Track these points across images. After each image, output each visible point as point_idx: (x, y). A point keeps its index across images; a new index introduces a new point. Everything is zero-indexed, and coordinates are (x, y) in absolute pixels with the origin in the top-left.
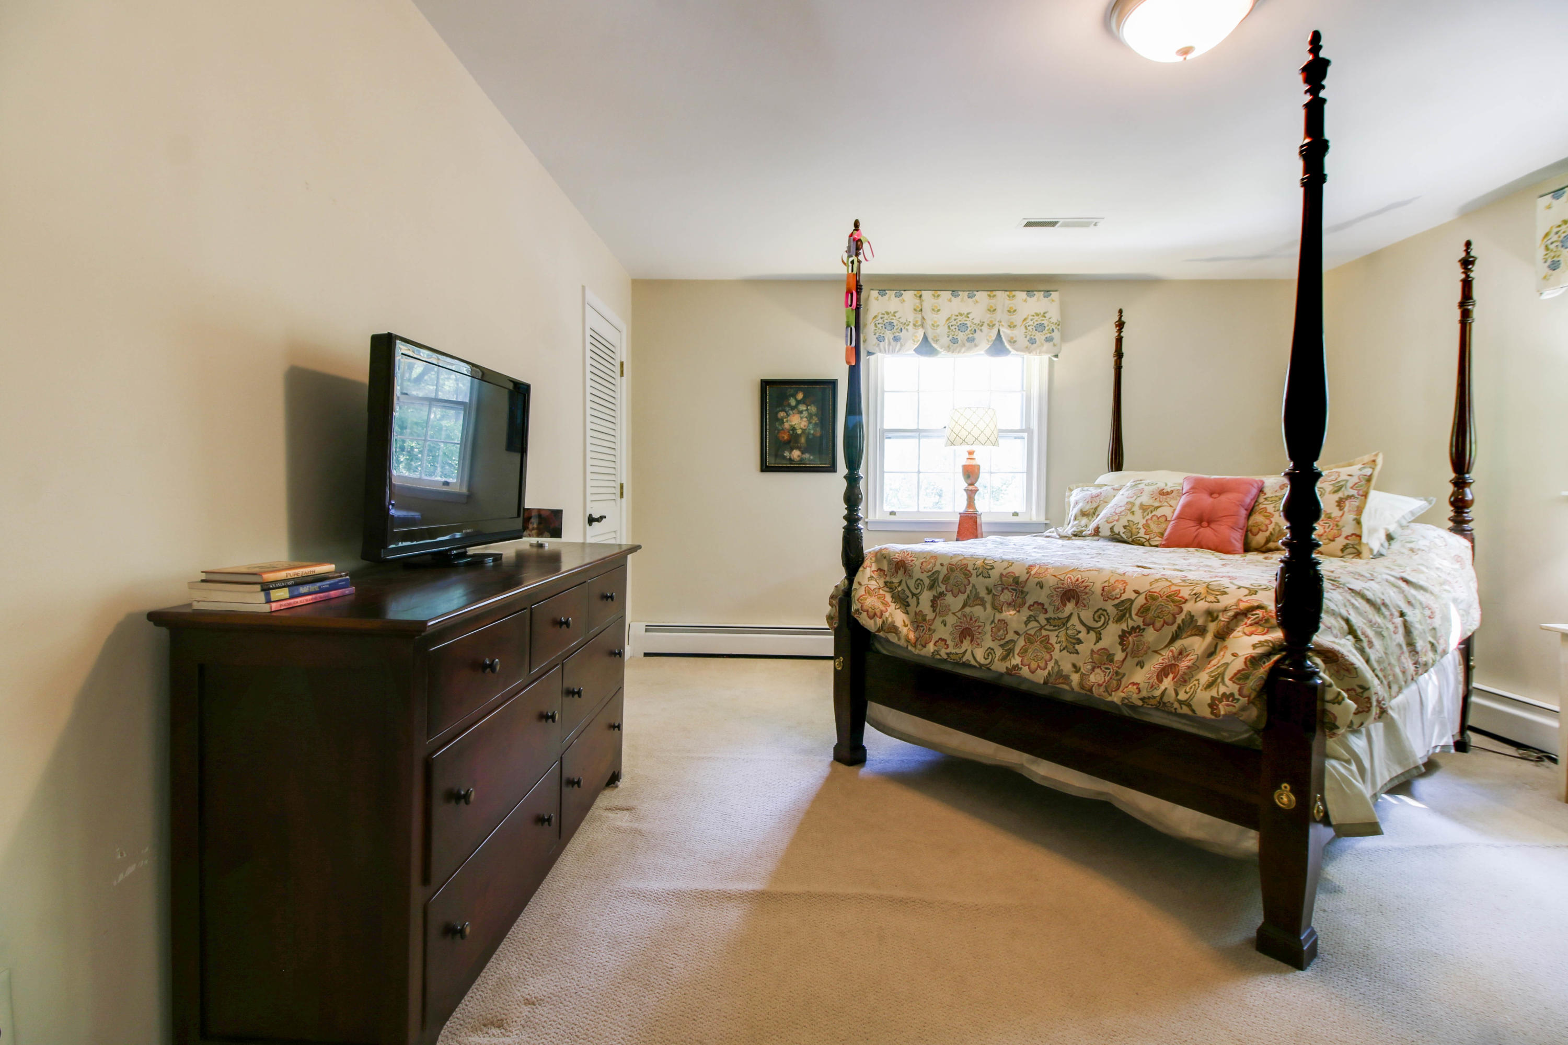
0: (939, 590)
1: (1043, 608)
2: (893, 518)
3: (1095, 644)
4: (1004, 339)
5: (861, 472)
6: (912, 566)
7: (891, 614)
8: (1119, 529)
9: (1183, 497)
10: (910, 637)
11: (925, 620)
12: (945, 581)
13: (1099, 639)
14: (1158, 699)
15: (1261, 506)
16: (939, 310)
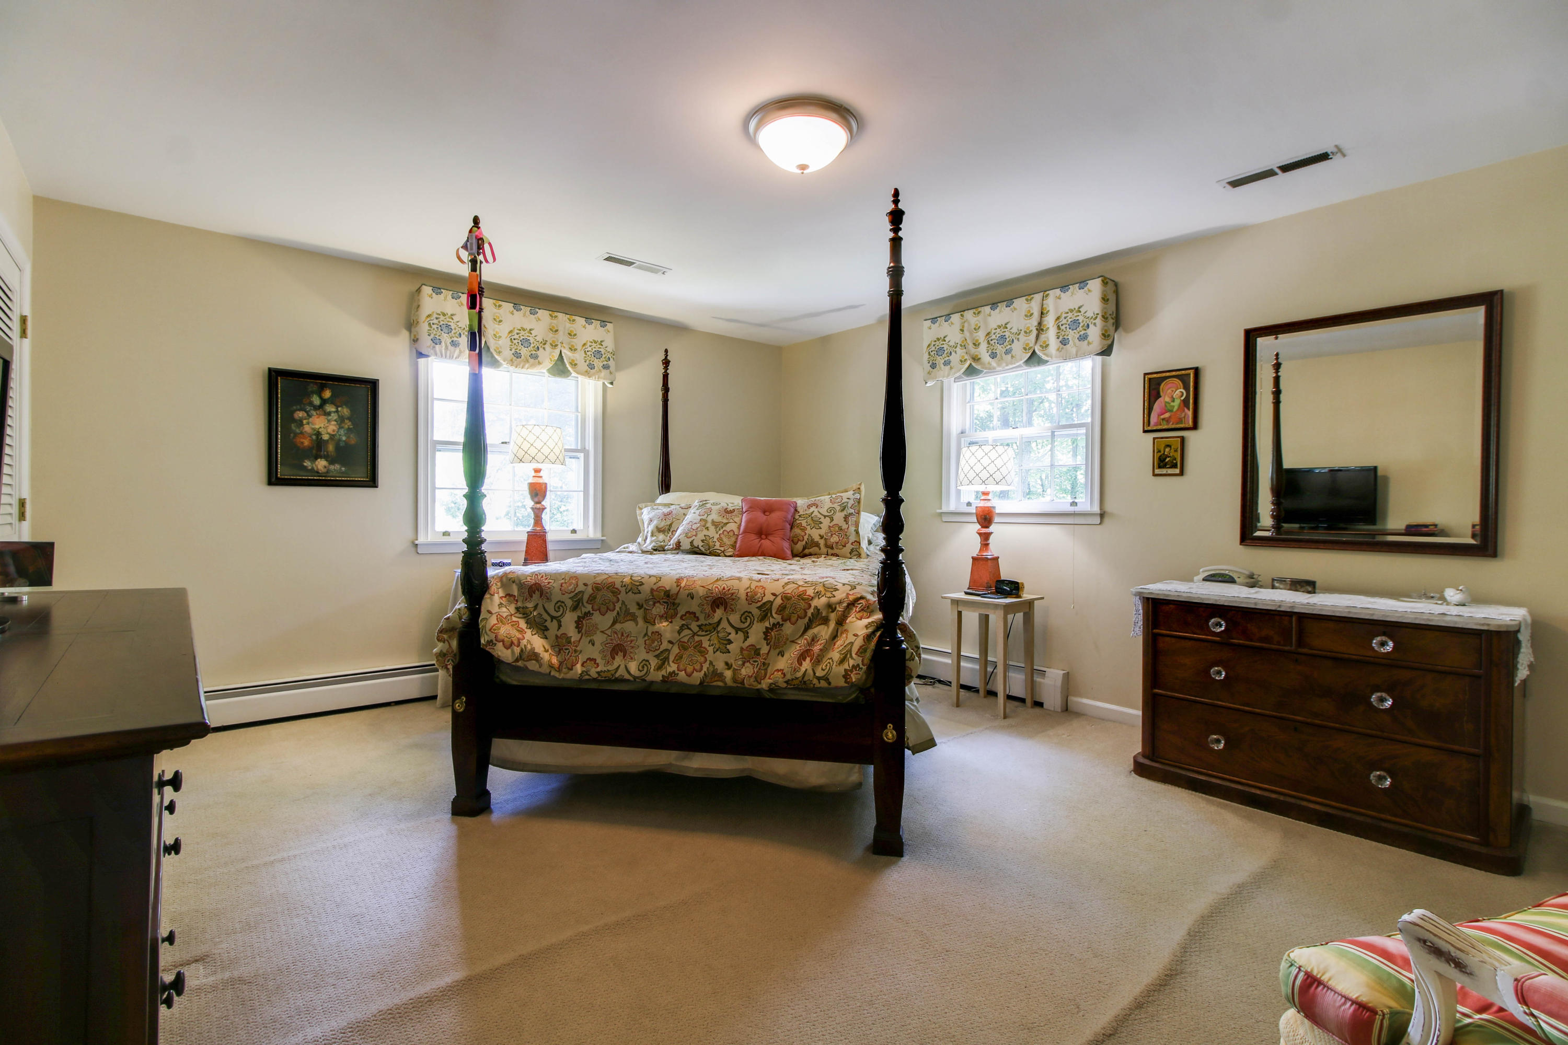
0: (584, 610)
1: (695, 616)
2: (446, 539)
3: (744, 642)
4: (565, 361)
5: (484, 489)
6: (549, 588)
7: (529, 641)
8: (698, 543)
9: (745, 515)
10: (553, 662)
11: (570, 642)
12: (591, 601)
13: (746, 637)
14: (800, 679)
15: (798, 522)
16: (500, 321)
